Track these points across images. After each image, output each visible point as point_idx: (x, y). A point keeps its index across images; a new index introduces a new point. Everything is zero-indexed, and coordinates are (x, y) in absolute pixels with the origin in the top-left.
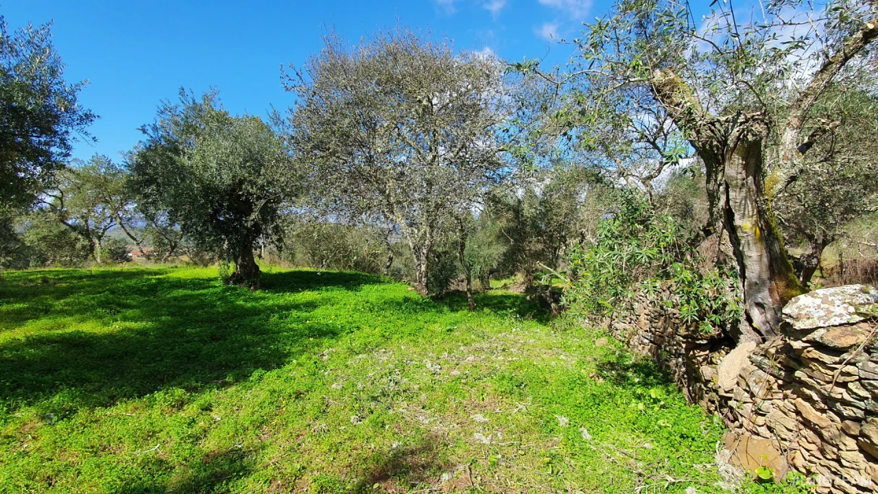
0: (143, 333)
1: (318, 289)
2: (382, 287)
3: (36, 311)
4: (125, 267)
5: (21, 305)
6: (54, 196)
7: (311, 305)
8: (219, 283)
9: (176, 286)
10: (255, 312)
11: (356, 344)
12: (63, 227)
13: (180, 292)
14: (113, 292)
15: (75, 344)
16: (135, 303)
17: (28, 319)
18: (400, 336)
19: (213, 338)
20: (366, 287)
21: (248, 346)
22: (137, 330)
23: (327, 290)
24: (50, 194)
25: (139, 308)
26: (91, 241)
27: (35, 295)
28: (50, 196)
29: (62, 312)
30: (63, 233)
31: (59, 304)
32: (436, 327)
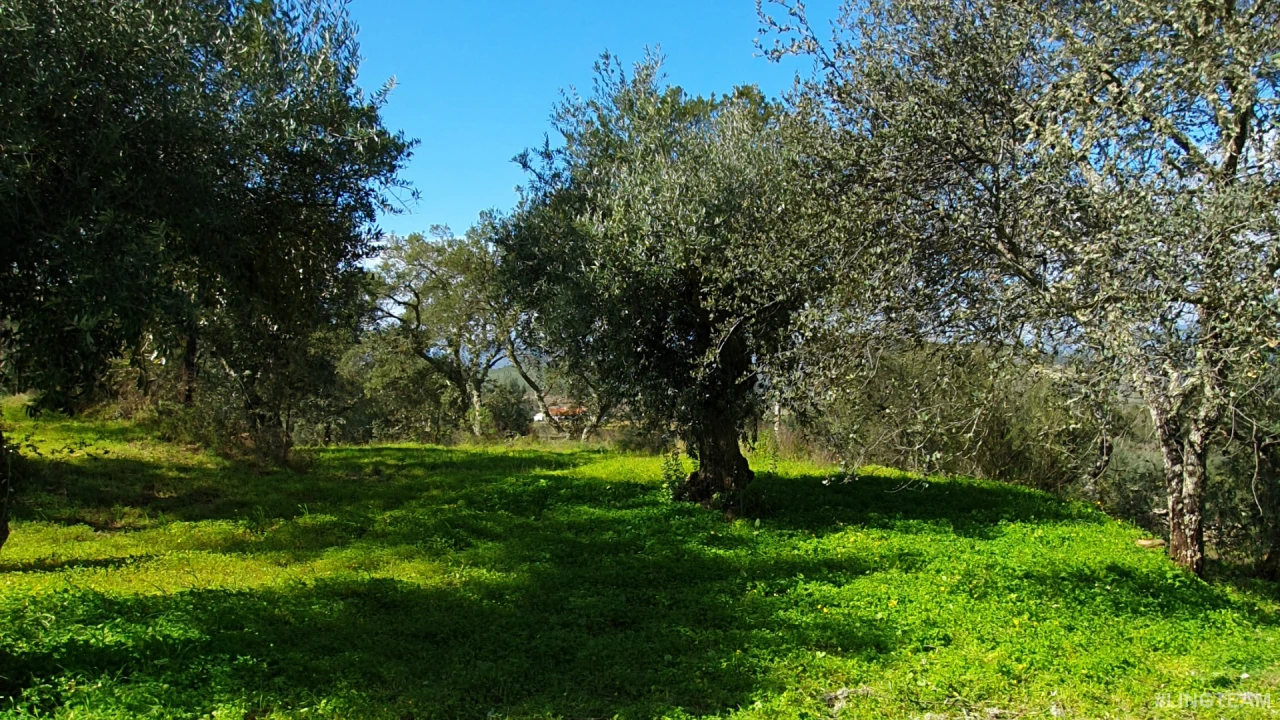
0: (494, 593)
1: (884, 527)
2: (1062, 530)
3: (344, 530)
4: (516, 446)
5: (328, 518)
6: (404, 303)
7: (853, 568)
8: (665, 496)
9: (580, 498)
10: (721, 571)
11: (928, 685)
12: (421, 363)
13: (587, 511)
14: (471, 502)
15: (385, 604)
16: (499, 529)
17: (332, 545)
18: (1056, 677)
19: (618, 623)
20: (1014, 530)
21: (676, 651)
22: (488, 586)
23: (907, 530)
24: (399, 299)
25: (505, 539)
26: (464, 391)
27: (353, 498)
28: (399, 303)
29: (383, 538)
30: (422, 375)
31: (383, 518)
32: (1182, 667)
